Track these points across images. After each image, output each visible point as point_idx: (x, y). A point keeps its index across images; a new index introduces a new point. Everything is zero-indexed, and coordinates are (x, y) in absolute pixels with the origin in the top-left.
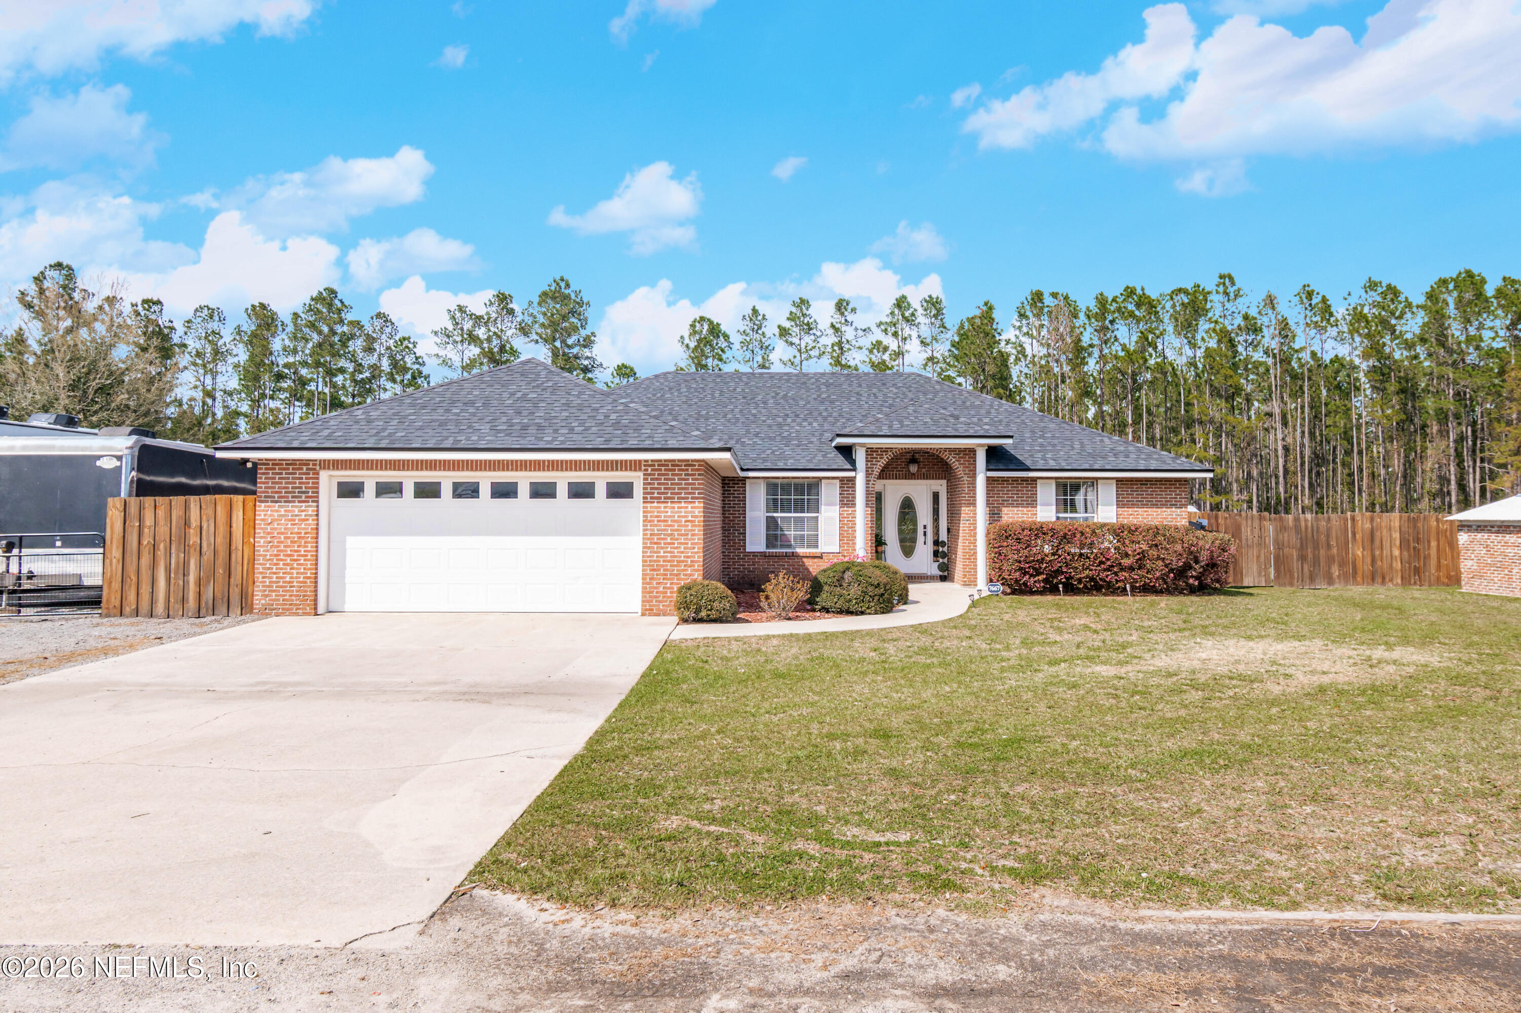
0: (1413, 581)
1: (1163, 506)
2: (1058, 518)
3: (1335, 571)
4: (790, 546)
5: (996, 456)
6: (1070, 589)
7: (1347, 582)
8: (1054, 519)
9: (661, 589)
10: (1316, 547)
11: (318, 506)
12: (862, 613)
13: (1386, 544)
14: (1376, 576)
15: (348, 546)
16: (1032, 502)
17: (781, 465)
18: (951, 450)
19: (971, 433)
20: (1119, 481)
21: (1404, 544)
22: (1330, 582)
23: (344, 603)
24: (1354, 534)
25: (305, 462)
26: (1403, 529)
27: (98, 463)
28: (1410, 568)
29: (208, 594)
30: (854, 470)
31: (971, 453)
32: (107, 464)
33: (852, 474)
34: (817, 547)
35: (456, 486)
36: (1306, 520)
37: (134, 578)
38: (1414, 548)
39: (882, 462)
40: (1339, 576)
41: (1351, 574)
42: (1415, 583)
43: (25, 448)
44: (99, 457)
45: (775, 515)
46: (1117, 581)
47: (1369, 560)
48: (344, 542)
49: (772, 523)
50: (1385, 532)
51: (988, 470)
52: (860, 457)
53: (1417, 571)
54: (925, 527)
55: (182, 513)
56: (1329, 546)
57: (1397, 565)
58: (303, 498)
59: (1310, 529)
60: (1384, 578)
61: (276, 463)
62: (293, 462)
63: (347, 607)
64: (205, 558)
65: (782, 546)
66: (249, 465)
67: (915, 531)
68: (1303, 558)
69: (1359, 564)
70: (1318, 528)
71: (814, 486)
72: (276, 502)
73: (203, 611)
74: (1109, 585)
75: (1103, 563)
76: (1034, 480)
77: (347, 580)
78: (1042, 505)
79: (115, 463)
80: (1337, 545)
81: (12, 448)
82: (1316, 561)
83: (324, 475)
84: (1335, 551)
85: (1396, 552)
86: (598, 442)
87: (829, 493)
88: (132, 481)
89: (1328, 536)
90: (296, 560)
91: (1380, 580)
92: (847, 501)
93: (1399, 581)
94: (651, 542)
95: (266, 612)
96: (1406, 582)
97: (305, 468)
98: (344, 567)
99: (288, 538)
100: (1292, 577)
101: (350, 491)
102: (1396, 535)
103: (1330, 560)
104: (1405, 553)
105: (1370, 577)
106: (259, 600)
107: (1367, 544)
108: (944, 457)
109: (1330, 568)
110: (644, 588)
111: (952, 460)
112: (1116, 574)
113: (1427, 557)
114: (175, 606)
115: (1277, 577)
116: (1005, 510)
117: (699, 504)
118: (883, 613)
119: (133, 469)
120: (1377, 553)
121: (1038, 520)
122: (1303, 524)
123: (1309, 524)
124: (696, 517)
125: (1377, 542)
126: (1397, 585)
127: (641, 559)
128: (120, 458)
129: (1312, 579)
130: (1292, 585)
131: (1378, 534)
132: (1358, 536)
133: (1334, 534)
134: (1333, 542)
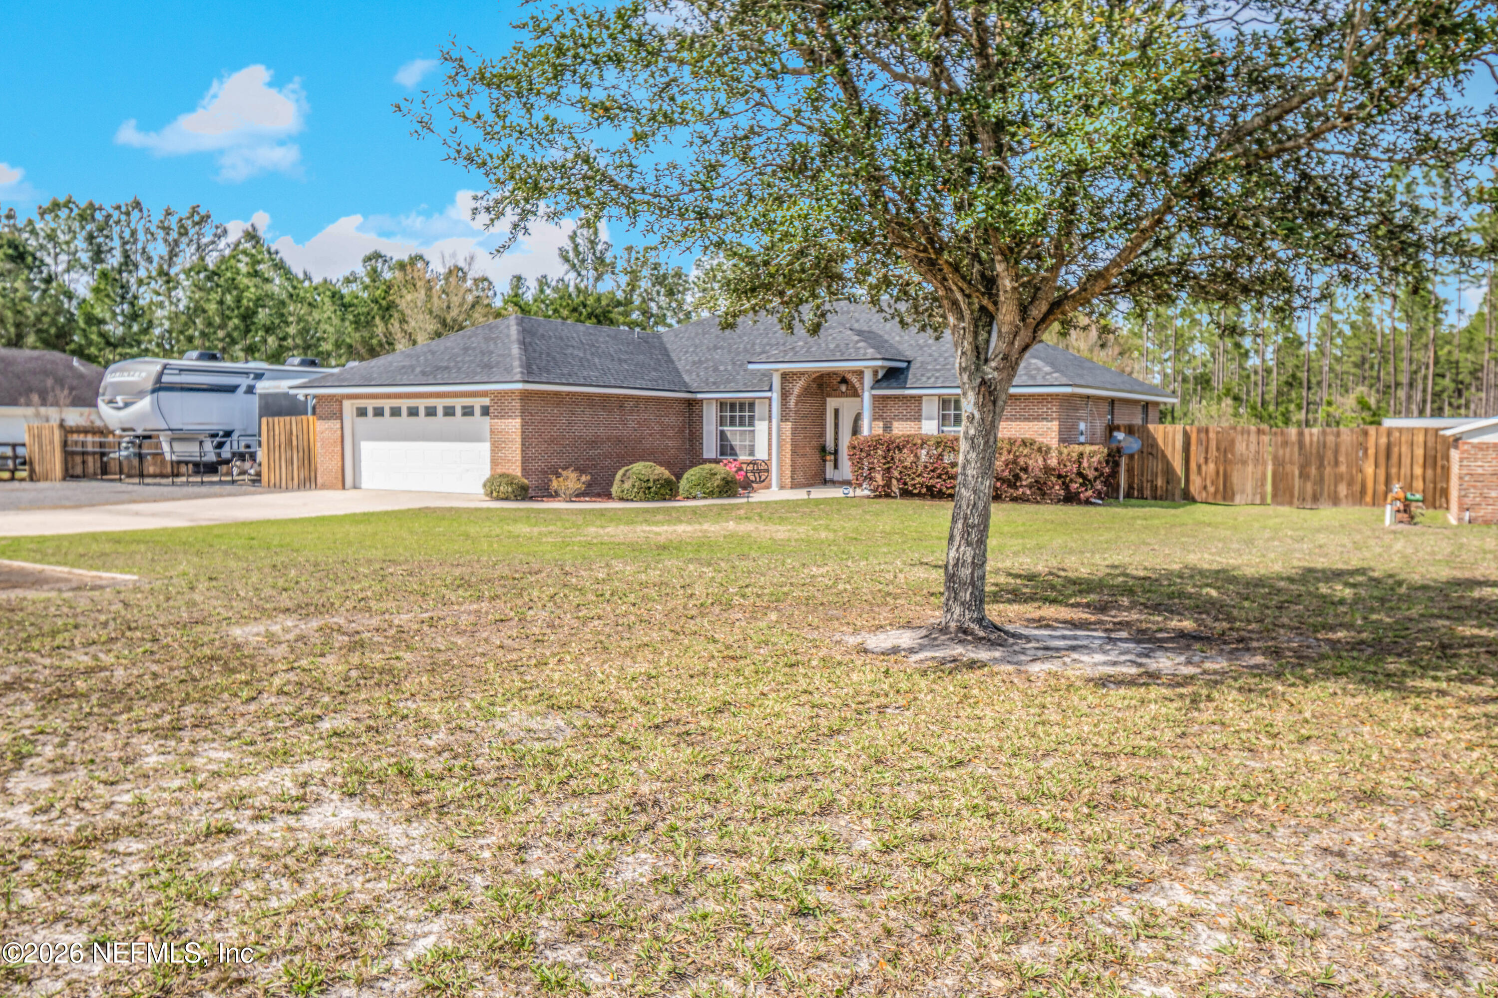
3: (1343, 490)
7: (1354, 504)
10: (1322, 464)
13: (1406, 461)
16: (918, 418)
22: (1335, 501)
24: (1365, 450)
26: (1430, 444)
28: (1435, 488)
30: (770, 390)
33: (768, 394)
36: (1311, 435)
38: (1443, 467)
40: (1345, 497)
41: (1359, 495)
43: (269, 387)
45: (724, 429)
47: (1382, 478)
49: (723, 436)
50: (1405, 449)
51: (876, 389)
56: (1337, 463)
59: (1315, 444)
68: (1305, 476)
69: (1370, 481)
70: (1326, 443)
71: (752, 405)
76: (920, 397)
78: (926, 419)
80: (1347, 462)
82: (1321, 480)
83: (347, 403)
84: (1343, 468)
85: (1418, 471)
87: (760, 410)
89: (1336, 452)
92: (769, 417)
100: (1292, 495)
102: (1419, 452)
103: (1338, 478)
104: (1430, 472)
107: (1383, 461)
108: (843, 377)
109: (1336, 486)
115: (1275, 496)
116: (895, 424)
120: (1394, 471)
121: (923, 432)
122: (1307, 439)
123: (1315, 439)
125: (1395, 459)
129: (1315, 498)
130: (1291, 503)
131: (1395, 450)
132: (1371, 451)
133: (1343, 449)
134: (1342, 459)
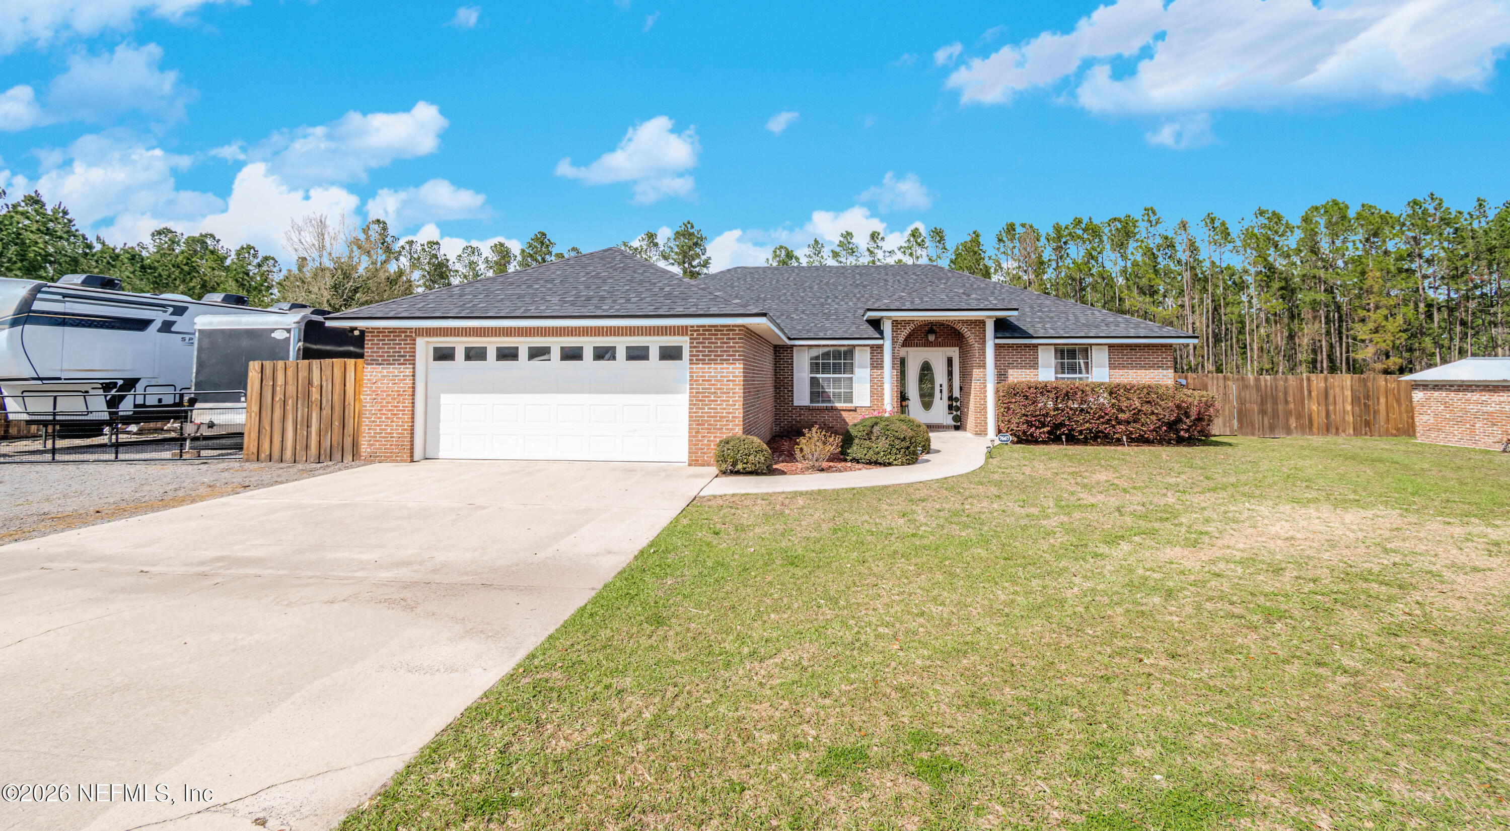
0: (1363, 432)
1: (1150, 367)
2: (1056, 378)
3: (1293, 423)
4: (829, 401)
5: (1003, 327)
6: (1072, 439)
7: (1303, 433)
8: (1053, 379)
9: (706, 442)
10: (1275, 403)
11: (414, 368)
12: (890, 464)
13: (1339, 400)
14: (1330, 427)
15: (442, 402)
16: (1034, 365)
17: (821, 335)
18: (964, 322)
19: (982, 306)
20: (1111, 346)
21: (1355, 400)
22: (1288, 431)
23: (438, 451)
24: (1310, 392)
25: (403, 330)
26: (1354, 387)
27: (273, 335)
28: (1361, 421)
29: (326, 444)
30: (882, 338)
31: (982, 323)
32: (279, 335)
33: (880, 342)
34: (851, 402)
35: (499, 349)
36: (1266, 381)
37: (268, 429)
38: (1365, 404)
39: (906, 332)
40: (1296, 428)
41: (1307, 426)
42: (1366, 434)
43: (220, 323)
44: (273, 330)
45: (818, 376)
46: (1114, 433)
47: (1323, 414)
48: (439, 398)
49: (814, 382)
50: (1337, 390)
51: (996, 338)
52: (887, 327)
53: (1367, 423)
54: (941, 386)
55: (306, 374)
56: (1287, 402)
57: (1350, 418)
58: (402, 361)
59: (1269, 388)
60: (1337, 429)
61: (380, 331)
62: (393, 331)
63: (441, 455)
64: (324, 412)
65: (823, 402)
66: (356, 333)
67: (933, 388)
68: (1263, 412)
69: (1315, 416)
70: (1276, 387)
71: (849, 353)
72: (380, 364)
73: (322, 458)
74: (1106, 436)
75: (1103, 417)
76: (1036, 346)
77: (441, 432)
78: (1042, 367)
79: (286, 335)
80: (1294, 401)
81: (211, 324)
82: (1275, 414)
83: (421, 342)
84: (1292, 406)
85: (1349, 408)
86: (649, 310)
87: (862, 357)
88: (299, 349)
89: (1286, 393)
90: (395, 415)
91: (1334, 431)
92: (877, 364)
93: (1351, 432)
94: (696, 401)
95: (372, 459)
96: (1357, 432)
97: (403, 335)
98: (438, 421)
99: (389, 395)
100: (1253, 427)
101: (444, 355)
102: (1348, 393)
103: (1288, 414)
104: (1357, 409)
105: (1325, 428)
106: (365, 448)
107: (1322, 401)
108: (958, 327)
109: (1287, 420)
110: (690, 441)
111: (965, 330)
112: (1114, 427)
113: (1376, 412)
114: (301, 454)
115: (1241, 427)
116: (1010, 372)
117: (739, 366)
118: (909, 464)
119: (299, 340)
120: (1331, 408)
121: (1040, 380)
122: (1263, 384)
123: (1269, 384)
124: (737, 377)
125: (1331, 399)
126: (1349, 435)
127: (687, 414)
128: (289, 331)
129: (1272, 429)
130: (1253, 434)
131: (1331, 392)
132: (1314, 394)
133: (1291, 392)
134: (1290, 399)
